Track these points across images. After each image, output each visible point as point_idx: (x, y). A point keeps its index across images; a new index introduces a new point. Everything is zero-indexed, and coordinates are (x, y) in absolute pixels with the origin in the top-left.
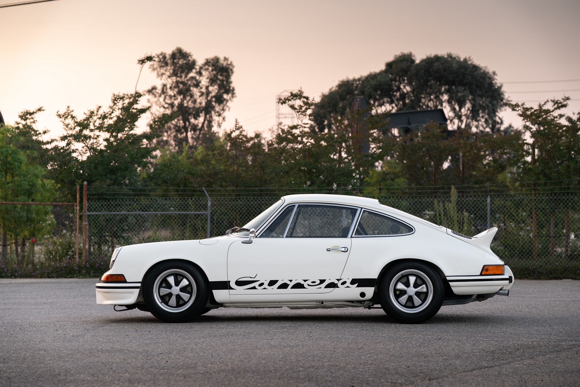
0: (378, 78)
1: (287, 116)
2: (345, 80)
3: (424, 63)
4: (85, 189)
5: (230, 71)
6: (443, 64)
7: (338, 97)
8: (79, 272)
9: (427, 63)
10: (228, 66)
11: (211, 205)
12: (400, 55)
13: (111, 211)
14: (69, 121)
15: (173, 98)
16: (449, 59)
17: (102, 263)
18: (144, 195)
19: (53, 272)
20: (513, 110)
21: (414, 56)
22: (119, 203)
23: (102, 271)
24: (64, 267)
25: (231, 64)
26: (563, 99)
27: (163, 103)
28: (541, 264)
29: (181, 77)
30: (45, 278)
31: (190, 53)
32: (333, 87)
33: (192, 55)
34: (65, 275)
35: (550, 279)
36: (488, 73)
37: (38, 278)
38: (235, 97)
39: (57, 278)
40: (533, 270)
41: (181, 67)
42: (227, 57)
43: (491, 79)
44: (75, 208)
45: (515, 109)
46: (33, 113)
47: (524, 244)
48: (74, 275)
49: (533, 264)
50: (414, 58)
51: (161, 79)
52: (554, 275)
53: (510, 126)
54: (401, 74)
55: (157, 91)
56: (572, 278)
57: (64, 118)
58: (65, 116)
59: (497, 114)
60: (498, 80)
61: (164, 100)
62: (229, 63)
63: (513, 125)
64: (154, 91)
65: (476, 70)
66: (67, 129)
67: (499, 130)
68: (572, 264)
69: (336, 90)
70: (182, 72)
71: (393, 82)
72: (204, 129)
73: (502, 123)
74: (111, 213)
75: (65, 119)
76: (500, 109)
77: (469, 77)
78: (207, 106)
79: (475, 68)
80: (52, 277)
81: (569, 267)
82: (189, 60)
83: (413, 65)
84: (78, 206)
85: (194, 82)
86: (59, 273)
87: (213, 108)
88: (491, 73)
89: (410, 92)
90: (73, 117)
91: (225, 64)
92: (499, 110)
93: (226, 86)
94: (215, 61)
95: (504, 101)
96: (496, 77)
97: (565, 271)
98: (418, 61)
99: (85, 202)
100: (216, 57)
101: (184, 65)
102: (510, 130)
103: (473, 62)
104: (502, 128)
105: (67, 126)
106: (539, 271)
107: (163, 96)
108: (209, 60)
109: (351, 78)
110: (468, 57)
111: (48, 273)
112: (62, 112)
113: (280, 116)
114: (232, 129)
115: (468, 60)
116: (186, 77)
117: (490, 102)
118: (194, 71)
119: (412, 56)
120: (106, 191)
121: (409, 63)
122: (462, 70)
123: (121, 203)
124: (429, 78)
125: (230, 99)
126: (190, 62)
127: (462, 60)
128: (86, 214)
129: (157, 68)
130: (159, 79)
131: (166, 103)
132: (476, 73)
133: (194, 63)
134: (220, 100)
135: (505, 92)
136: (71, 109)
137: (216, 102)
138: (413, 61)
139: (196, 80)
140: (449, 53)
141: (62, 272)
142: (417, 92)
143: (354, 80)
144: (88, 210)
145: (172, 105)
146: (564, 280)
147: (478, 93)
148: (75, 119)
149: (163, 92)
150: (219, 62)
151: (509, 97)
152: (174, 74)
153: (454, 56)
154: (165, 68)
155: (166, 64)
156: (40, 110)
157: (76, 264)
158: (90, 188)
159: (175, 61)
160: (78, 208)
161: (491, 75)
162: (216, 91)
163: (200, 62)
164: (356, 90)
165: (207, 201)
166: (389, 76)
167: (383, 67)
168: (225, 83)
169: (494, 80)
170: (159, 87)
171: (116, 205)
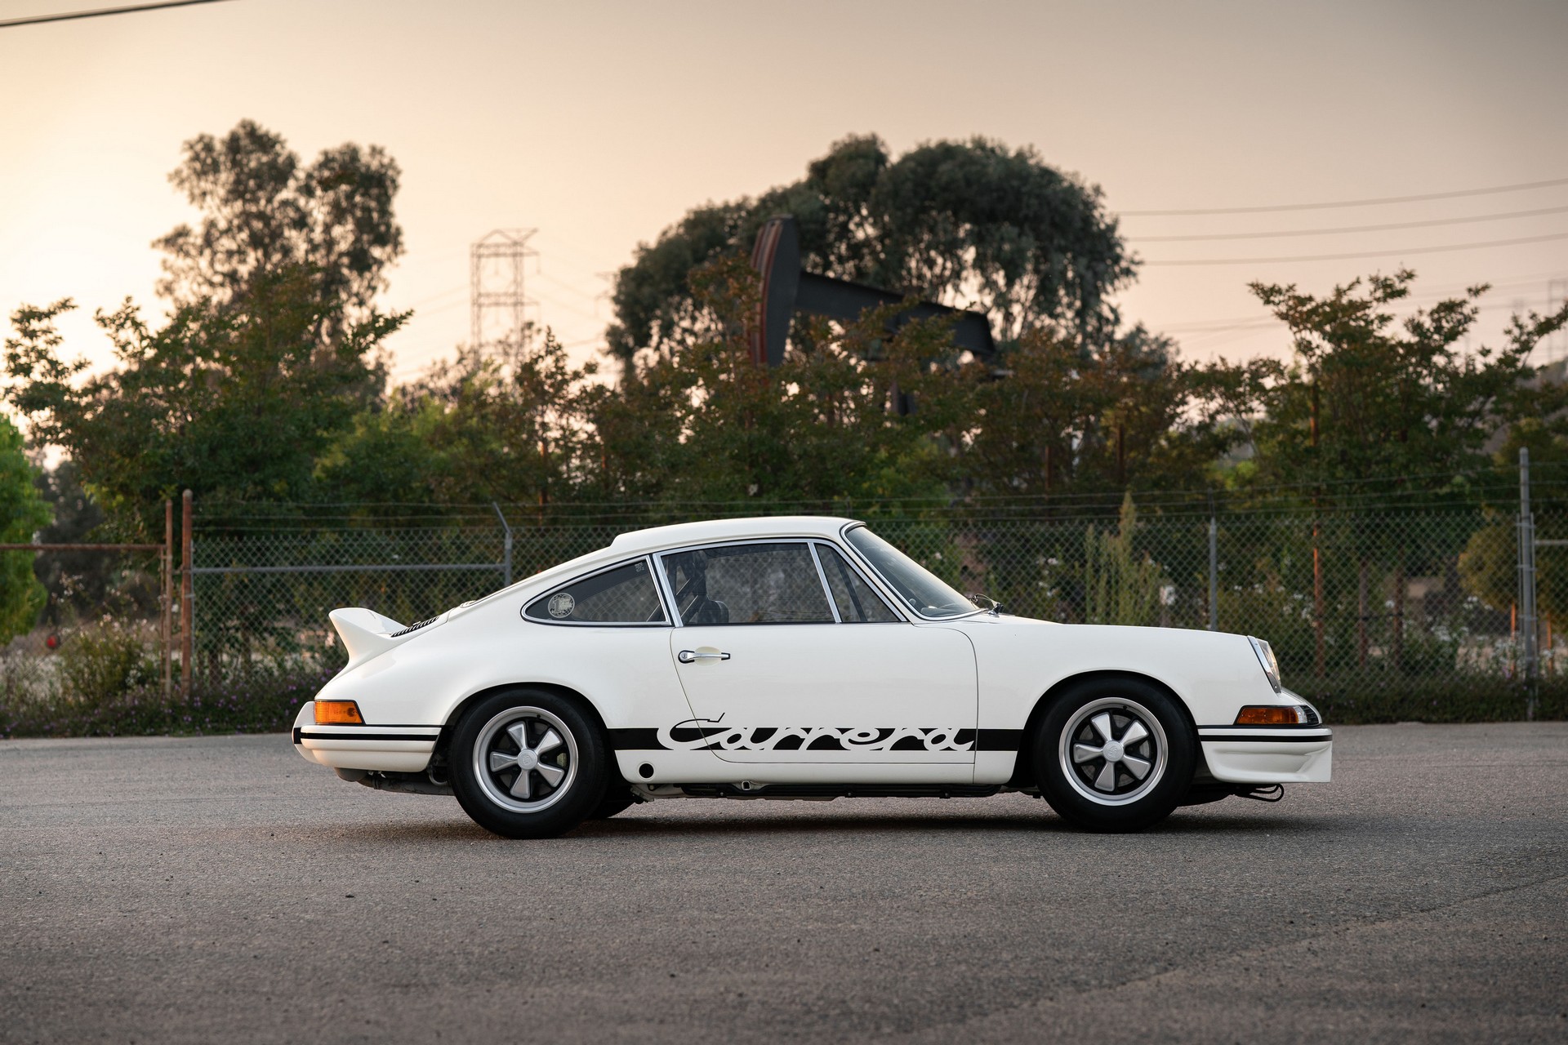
0: (793, 203)
1: (502, 299)
2: (705, 209)
3: (912, 164)
4: (186, 508)
5: (388, 183)
6: (962, 165)
7: (688, 255)
8: (175, 720)
9: (920, 164)
10: (383, 171)
11: (514, 547)
12: (847, 141)
13: (255, 565)
14: (128, 334)
15: (235, 259)
16: (979, 152)
17: (234, 697)
18: (330, 523)
19: (104, 721)
20: (1268, 302)
21: (883, 144)
22: (268, 544)
23: (232, 716)
24: (134, 708)
25: (392, 165)
26: (1398, 277)
27: (209, 273)
28: (1342, 686)
29: (256, 201)
30: (85, 735)
31: (278, 136)
32: (670, 227)
33: (285, 141)
34: (139, 729)
35: (1367, 722)
36: (1082, 189)
37: (66, 737)
38: (403, 252)
39: (117, 735)
40: (1324, 701)
41: (256, 174)
42: (379, 144)
43: (1089, 206)
44: (162, 557)
45: (1272, 298)
46: (49, 314)
47: (1291, 637)
48: (160, 727)
49: (1322, 686)
50: (883, 150)
51: (202, 208)
52: (1375, 712)
53: (1139, 330)
54: (852, 191)
55: (191, 240)
56: (1419, 720)
57: (114, 327)
58: (117, 322)
59: (1103, 297)
60: (1108, 209)
61: (212, 264)
62: (386, 161)
63: (1146, 327)
64: (181, 241)
65: (1050, 182)
66: (124, 355)
67: (1110, 337)
68: (1419, 685)
69: (678, 236)
70: (260, 187)
71: (832, 215)
72: (322, 342)
73: (1117, 321)
74: (256, 569)
75: (117, 330)
76: (1112, 284)
77: (1034, 201)
78: (329, 279)
79: (1049, 176)
80: (104, 734)
81: (1411, 692)
82: (278, 155)
83: (881, 169)
84: (169, 552)
85: (292, 213)
86: (122, 723)
87: (345, 283)
88: (1089, 190)
89: (876, 238)
90: (137, 325)
91: (375, 164)
92: (1109, 288)
93: (378, 225)
94: (347, 158)
95: (1124, 264)
96: (1101, 200)
97: (1402, 701)
98: (894, 158)
99: (188, 543)
100: (348, 146)
101: (265, 168)
102: (1138, 342)
103: (1041, 161)
104: (1119, 334)
105: (124, 348)
106: (1340, 701)
107: (207, 252)
108: (330, 156)
109: (718, 202)
110: (1026, 148)
111: (92, 723)
112: (108, 313)
113: (483, 300)
114: (536, 350)
115: (1028, 154)
116: (269, 201)
117: (1088, 267)
118: (292, 183)
119: (879, 143)
120: (242, 514)
121: (872, 165)
122: (1015, 183)
123: (272, 543)
124: (927, 203)
125: (389, 259)
126: (281, 160)
127: (1012, 154)
128: (190, 572)
129: (188, 178)
130: (195, 206)
131: (216, 273)
132: (1049, 191)
133: (291, 163)
134: (361, 261)
135: (1126, 240)
136: (134, 304)
137: (350, 267)
138: (881, 159)
139: (298, 209)
140: (977, 135)
141: (129, 721)
142: (896, 239)
143: (727, 208)
144: (195, 562)
145: (232, 277)
146: (1400, 724)
147: (1056, 242)
148: (142, 329)
149: (208, 241)
150: (359, 160)
151: (1136, 253)
152: (237, 192)
153: (989, 145)
154: (211, 178)
155: (215, 168)
156: (65, 305)
157: (166, 700)
158: (198, 506)
159: (239, 157)
160: (169, 557)
161: (1089, 196)
162: (351, 238)
163: (308, 159)
164: (732, 235)
165: (504, 537)
166: (817, 198)
167: (802, 175)
168: (375, 215)
169: (1095, 207)
170: (198, 229)
171: (259, 549)
